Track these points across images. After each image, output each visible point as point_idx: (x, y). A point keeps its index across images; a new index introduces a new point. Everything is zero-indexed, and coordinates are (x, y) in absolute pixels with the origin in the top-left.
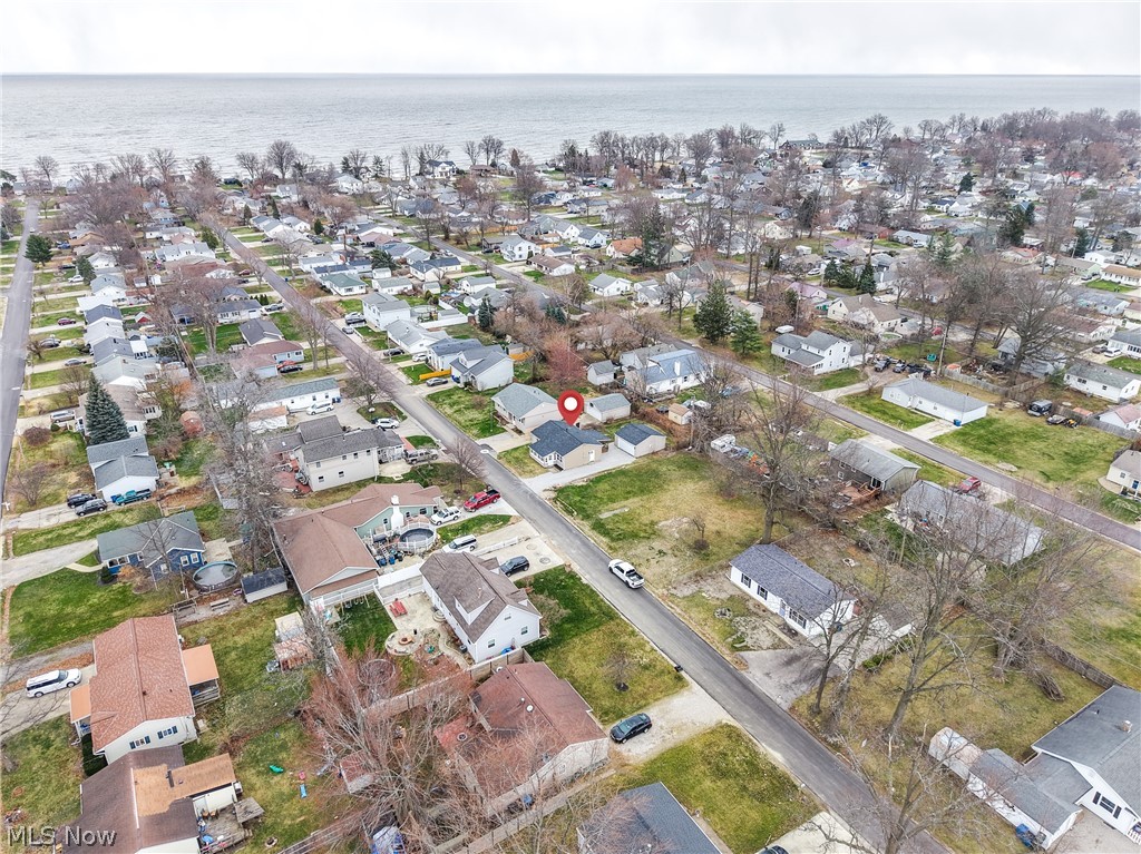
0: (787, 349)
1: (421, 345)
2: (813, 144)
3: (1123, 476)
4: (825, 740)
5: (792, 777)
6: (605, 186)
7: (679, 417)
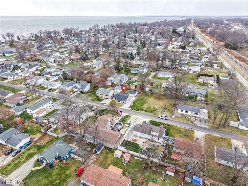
0: (135, 71)
1: (56, 86)
2: (85, 31)
3: (202, 80)
4: (218, 130)
5: (222, 137)
6: (50, 43)
7: (133, 87)
